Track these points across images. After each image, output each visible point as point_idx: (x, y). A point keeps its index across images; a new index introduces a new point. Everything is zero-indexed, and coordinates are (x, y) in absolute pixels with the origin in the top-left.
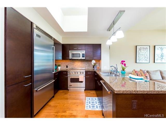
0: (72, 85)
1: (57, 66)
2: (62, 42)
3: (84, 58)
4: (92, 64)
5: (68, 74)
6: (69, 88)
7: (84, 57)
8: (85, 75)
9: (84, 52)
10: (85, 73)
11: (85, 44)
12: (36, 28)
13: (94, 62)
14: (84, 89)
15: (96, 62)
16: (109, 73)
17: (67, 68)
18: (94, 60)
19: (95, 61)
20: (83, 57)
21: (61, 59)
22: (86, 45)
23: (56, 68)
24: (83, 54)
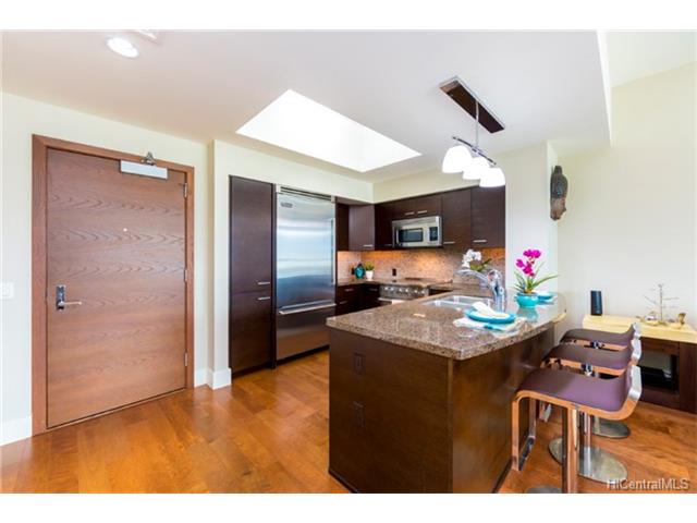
1: (363, 269)
2: (372, 200)
3: (437, 243)
5: (382, 293)
7: (436, 239)
9: (435, 222)
17: (394, 278)
20: (432, 239)
21: (374, 249)
22: (443, 196)
23: (360, 275)
24: (431, 229)
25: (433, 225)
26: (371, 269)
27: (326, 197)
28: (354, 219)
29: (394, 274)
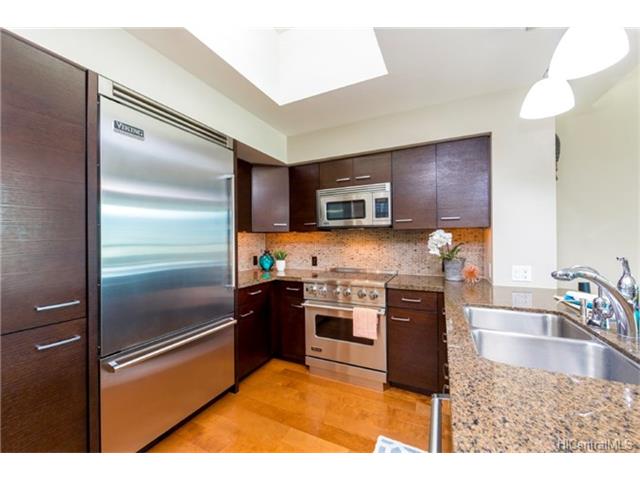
0: (320, 350)
1: (272, 258)
2: (287, 158)
3: (386, 221)
4: (431, 252)
6: (308, 361)
7: (385, 215)
8: (388, 308)
9: (384, 191)
10: (387, 300)
11: (391, 151)
12: (115, 95)
13: (440, 239)
14: (383, 378)
15: (454, 240)
16: (550, 316)
17: (314, 268)
18: (441, 232)
19: (449, 235)
20: (379, 214)
21: (288, 230)
22: (394, 154)
23: (267, 266)
24: (378, 201)
25: (381, 195)
26: (282, 257)
27: (220, 138)
28: (259, 186)
29: (315, 263)
